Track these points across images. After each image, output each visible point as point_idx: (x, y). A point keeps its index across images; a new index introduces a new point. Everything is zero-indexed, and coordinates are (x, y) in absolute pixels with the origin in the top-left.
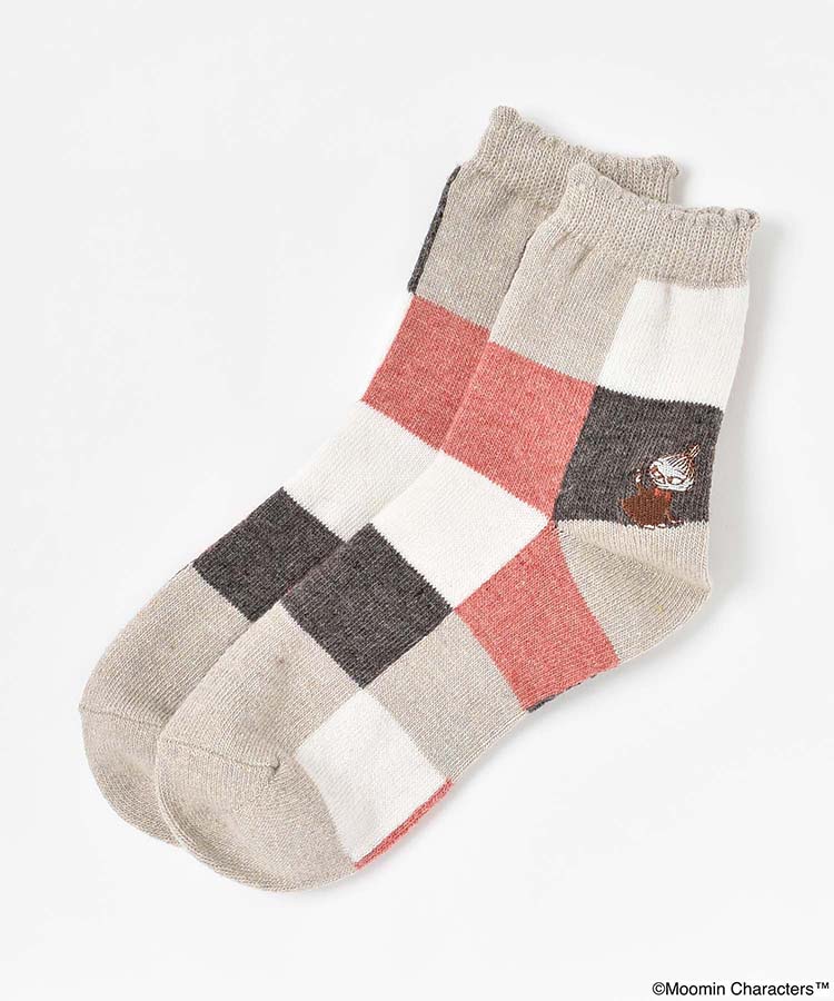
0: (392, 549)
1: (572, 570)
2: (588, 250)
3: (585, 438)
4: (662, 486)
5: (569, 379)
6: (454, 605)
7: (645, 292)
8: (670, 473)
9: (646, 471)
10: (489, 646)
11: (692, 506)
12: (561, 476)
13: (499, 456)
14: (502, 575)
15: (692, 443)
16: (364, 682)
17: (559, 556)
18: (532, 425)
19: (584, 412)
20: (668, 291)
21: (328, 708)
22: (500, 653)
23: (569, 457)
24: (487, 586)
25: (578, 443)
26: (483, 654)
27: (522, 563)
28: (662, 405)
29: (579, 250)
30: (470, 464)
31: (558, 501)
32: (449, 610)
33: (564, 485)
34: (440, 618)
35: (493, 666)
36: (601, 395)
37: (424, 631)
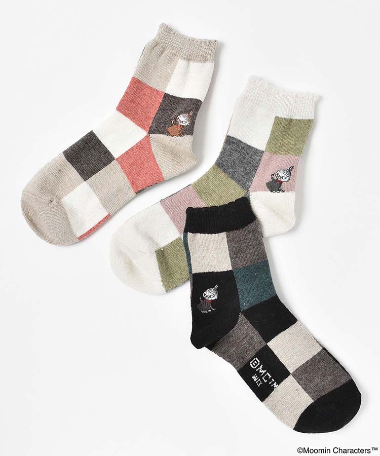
0: (98, 139)
1: (153, 149)
2: (164, 50)
3: (160, 109)
4: (180, 124)
5: (157, 91)
6: (116, 158)
7: (181, 63)
8: (183, 119)
9: (175, 119)
10: (125, 172)
11: (188, 130)
12: (152, 120)
13: (133, 112)
14: (132, 149)
15: (191, 110)
16: (85, 180)
17: (150, 144)
18: (144, 104)
19: (161, 101)
20: (189, 64)
21: (73, 187)
22: (129, 174)
23: (155, 115)
24: (127, 153)
25: (158, 111)
26: (123, 174)
27: (138, 146)
28: (184, 99)
29: (162, 49)
30: (124, 114)
31: (150, 128)
32: (114, 159)
33: (152, 123)
34: (110, 162)
35: (126, 178)
36: (166, 95)
37: (105, 165)
